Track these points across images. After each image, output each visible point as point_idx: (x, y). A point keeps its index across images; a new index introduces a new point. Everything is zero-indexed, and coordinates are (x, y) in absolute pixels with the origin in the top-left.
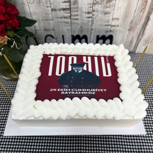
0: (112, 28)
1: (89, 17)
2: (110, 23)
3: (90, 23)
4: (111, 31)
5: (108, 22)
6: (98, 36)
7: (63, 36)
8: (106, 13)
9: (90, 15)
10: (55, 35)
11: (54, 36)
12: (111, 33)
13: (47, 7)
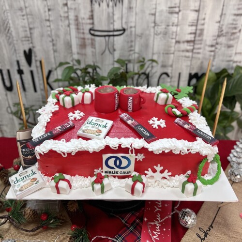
0: (235, 65)
1: (211, 51)
2: (232, 58)
3: (212, 58)
5: (230, 56)
7: (180, 74)
8: (229, 46)
9: (213, 49)
10: (171, 73)
11: (170, 75)
13: (172, 39)
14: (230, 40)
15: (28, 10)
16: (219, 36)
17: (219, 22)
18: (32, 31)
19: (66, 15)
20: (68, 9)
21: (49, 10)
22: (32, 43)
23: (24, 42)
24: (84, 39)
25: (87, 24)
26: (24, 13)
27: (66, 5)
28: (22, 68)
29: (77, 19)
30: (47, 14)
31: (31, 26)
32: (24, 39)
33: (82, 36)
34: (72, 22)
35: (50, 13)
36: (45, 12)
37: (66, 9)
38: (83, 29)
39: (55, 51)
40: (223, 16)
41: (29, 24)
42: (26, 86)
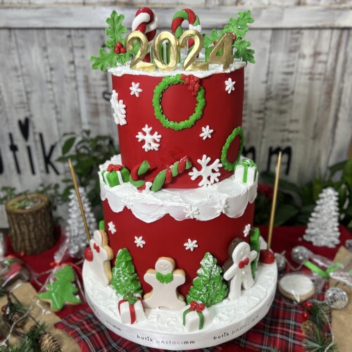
0: (291, 136)
1: (260, 119)
2: (287, 127)
3: (261, 127)
4: (288, 140)
5: (284, 125)
6: (271, 149)
8: (282, 112)
9: (261, 115)
12: (289, 144)
14: (282, 104)
15: (24, 70)
16: (267, 99)
17: (266, 82)
18: (30, 96)
19: (73, 75)
20: (75, 67)
21: (51, 69)
22: (29, 110)
23: (19, 110)
24: (96, 105)
25: (99, 86)
26: (20, 73)
27: (73, 63)
28: (16, 143)
29: (86, 80)
30: (48, 74)
31: (29, 89)
32: (19, 106)
33: (93, 101)
34: (81, 84)
35: (53, 73)
36: (46, 72)
37: (72, 67)
38: (95, 93)
39: (59, 121)
40: (270, 75)
41: (25, 87)
42: (21, 166)
